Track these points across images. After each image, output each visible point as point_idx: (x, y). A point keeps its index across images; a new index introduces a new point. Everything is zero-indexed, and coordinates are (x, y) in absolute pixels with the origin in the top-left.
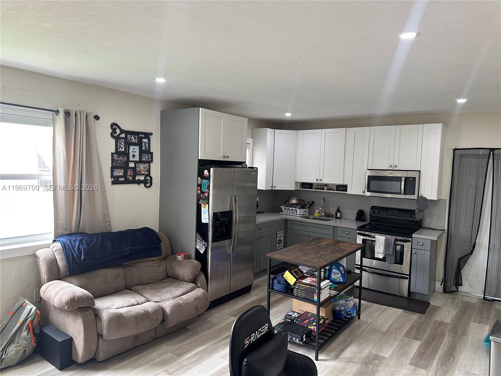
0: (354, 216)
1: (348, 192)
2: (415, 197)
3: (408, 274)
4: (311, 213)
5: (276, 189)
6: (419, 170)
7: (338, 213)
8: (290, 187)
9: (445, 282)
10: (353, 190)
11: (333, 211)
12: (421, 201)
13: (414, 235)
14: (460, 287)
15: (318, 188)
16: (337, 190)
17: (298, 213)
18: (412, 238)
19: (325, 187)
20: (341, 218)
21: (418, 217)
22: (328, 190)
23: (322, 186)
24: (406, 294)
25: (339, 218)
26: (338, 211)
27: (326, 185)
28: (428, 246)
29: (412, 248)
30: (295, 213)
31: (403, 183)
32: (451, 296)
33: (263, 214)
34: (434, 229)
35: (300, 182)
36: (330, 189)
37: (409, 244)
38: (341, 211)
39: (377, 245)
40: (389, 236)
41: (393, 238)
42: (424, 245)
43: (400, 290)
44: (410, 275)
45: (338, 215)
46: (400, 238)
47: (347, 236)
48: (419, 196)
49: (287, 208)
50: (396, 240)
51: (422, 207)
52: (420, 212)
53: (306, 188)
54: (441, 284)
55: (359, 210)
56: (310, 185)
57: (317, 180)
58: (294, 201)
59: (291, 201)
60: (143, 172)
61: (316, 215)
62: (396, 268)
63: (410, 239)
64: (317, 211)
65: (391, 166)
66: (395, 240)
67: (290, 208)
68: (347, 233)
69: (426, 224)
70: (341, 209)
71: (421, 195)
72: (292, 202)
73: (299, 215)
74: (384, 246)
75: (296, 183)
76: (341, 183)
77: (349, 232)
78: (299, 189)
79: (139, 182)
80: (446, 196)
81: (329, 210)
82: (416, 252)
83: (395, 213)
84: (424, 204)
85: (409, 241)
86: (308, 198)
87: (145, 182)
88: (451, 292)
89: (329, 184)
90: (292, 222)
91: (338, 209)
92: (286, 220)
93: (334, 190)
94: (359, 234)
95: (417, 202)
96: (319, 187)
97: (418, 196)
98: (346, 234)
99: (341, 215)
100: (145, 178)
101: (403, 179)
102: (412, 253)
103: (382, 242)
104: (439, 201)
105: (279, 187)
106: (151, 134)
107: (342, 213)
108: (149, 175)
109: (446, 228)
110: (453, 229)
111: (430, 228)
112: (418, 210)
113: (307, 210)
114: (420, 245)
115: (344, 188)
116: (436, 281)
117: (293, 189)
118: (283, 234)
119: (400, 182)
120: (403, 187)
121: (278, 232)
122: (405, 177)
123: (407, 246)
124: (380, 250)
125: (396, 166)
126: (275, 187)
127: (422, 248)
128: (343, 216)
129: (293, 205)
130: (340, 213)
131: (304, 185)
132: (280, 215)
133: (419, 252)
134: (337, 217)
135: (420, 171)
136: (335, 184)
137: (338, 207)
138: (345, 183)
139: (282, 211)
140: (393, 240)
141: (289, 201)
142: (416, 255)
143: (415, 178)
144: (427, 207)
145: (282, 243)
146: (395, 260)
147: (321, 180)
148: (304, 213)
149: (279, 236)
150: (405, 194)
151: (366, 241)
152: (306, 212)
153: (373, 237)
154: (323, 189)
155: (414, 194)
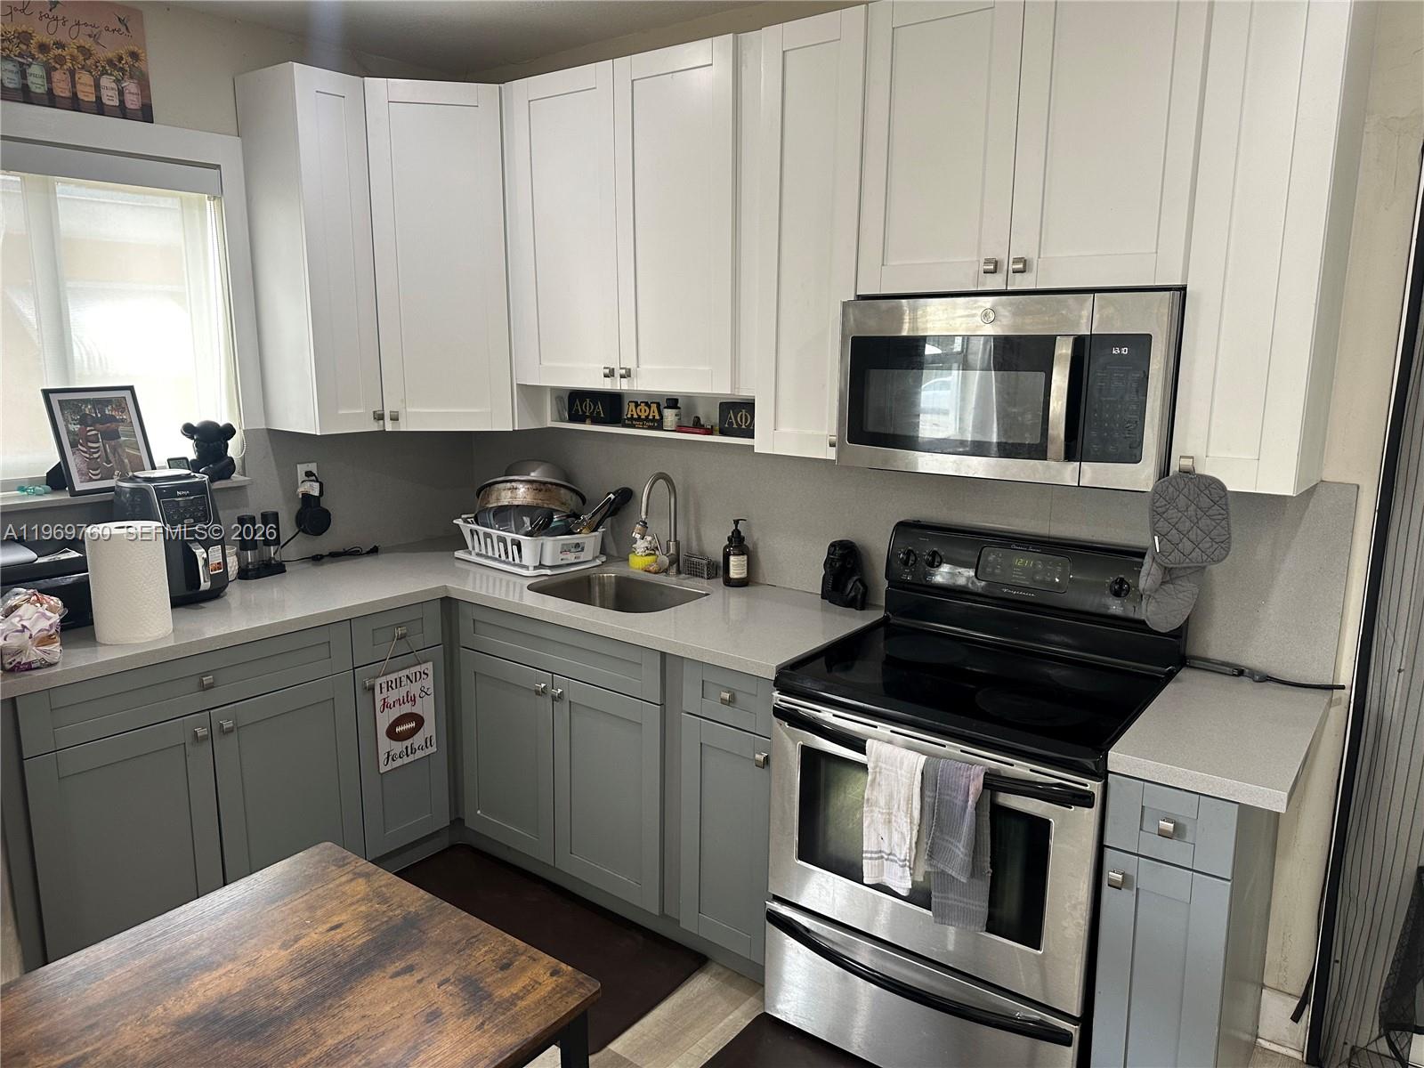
0: (812, 576)
1: (763, 442)
2: (1140, 476)
3: (1075, 1012)
4: (614, 550)
5: (405, 426)
6: (1178, 282)
7: (732, 558)
8: (498, 416)
9: (1318, 997)
10: (782, 429)
12: (1182, 501)
13: (1119, 758)
15: (639, 418)
16: (723, 433)
17: (528, 556)
18: (1102, 774)
19: (670, 416)
20: (757, 584)
21: (1160, 613)
22: (680, 429)
23: (654, 407)
25: (741, 583)
26: (738, 543)
27: (673, 403)
28: (1217, 846)
29: (1101, 848)
30: (517, 561)
31: (1060, 380)
33: (367, 562)
34: (1267, 679)
35: (553, 389)
36: (698, 426)
37: (1089, 815)
38: (755, 545)
39: (876, 803)
40: (953, 748)
41: (975, 764)
42: (1189, 838)
44: (1086, 1021)
45: (737, 567)
46: (1021, 769)
47: (726, 714)
48: (1174, 468)
49: (482, 529)
50: (994, 782)
51: (1187, 546)
52: (1171, 581)
53: (582, 421)
54: (1296, 1017)
55: (833, 545)
56: (605, 407)
57: (610, 374)
58: (520, 494)
59: (494, 497)
61: (639, 562)
63: (1093, 786)
64: (641, 545)
65: (994, 267)
66: (986, 785)
67: (495, 533)
68: (727, 696)
69: (1216, 642)
70: (753, 535)
71: (1187, 463)
72: (498, 500)
73: (536, 568)
74: (916, 814)
75: (529, 393)
76: (722, 388)
77: (739, 697)
78: (550, 424)
80: (1358, 464)
81: (699, 538)
82: (1131, 872)
83: (1023, 569)
84: (1204, 522)
85: (1085, 800)
86: (602, 480)
89: (691, 399)
91: (736, 533)
92: (449, 605)
93: (710, 432)
94: (780, 713)
95: (1156, 514)
96: (643, 417)
97: (1164, 471)
98: (723, 701)
99: (751, 566)
101: (1064, 350)
102: (1106, 890)
103: (904, 791)
104: (1304, 497)
105: (424, 416)
107: (762, 556)
109: (1346, 674)
110: (1395, 685)
111: (1240, 672)
112: (1159, 565)
114: (1163, 834)
115: (743, 415)
116: (1263, 986)
117: (505, 425)
118: (429, 683)
119: (1042, 375)
120: (1058, 405)
121: (383, 680)
122: (1079, 342)
123: (1070, 830)
124: (896, 837)
125: (1024, 266)
126: (395, 418)
127: (1170, 850)
128: (767, 572)
129: (504, 515)
130: (745, 557)
131: (580, 403)
132: (459, 564)
133: (1146, 875)
134: (729, 582)
135: (1182, 290)
136: (706, 398)
137: (736, 522)
138: (744, 393)
139: (464, 546)
140: (976, 785)
141: (485, 490)
142: (1126, 896)
143: (1142, 343)
144: (1225, 545)
145: (429, 729)
146: (989, 907)
147: (627, 375)
148: (571, 558)
149: (393, 695)
150: (1071, 454)
151: (823, 763)
152: (579, 547)
153: (858, 744)
154: (658, 425)
155: (1132, 455)
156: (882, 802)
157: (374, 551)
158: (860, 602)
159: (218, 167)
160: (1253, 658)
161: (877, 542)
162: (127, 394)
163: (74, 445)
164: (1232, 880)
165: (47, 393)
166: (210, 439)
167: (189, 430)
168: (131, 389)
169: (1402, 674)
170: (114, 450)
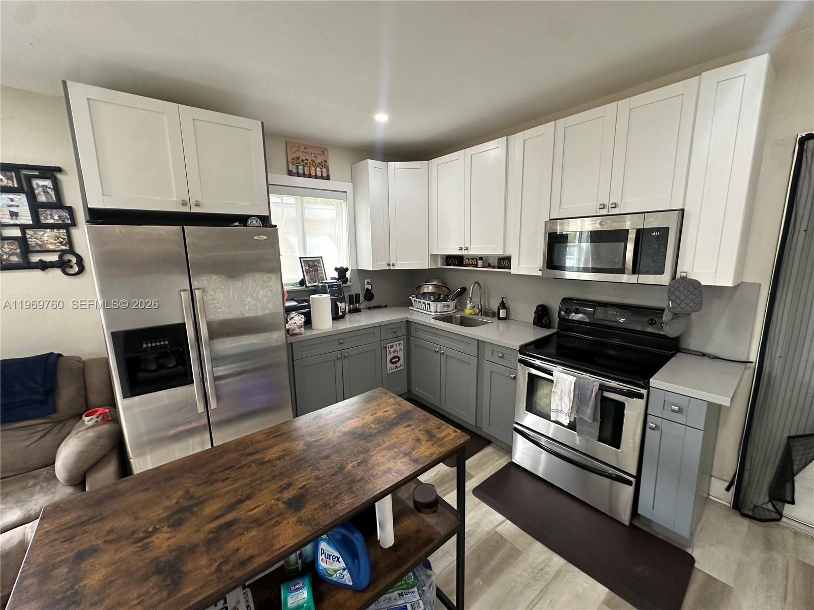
0: (531, 317)
1: (513, 270)
2: (664, 279)
3: (634, 473)
4: (460, 307)
5: (396, 268)
6: (681, 208)
7: (501, 310)
8: (424, 264)
9: (738, 483)
10: (521, 265)
11: (494, 305)
12: (681, 289)
13: (654, 382)
15: (469, 264)
16: (499, 268)
17: (432, 309)
18: (647, 387)
19: (480, 262)
20: (509, 319)
21: (670, 330)
22: (483, 267)
23: (475, 260)
24: (625, 517)
25: (504, 319)
26: (503, 305)
27: (481, 258)
28: (698, 418)
29: (646, 415)
30: (429, 310)
31: (630, 247)
33: (384, 309)
34: (716, 358)
35: (441, 255)
36: (489, 266)
37: (641, 403)
38: (509, 306)
39: (557, 393)
40: (587, 376)
41: (593, 381)
42: (684, 412)
44: (638, 477)
45: (502, 313)
46: (613, 384)
47: (500, 361)
48: (678, 276)
49: (418, 300)
50: (602, 388)
51: (683, 305)
52: (676, 318)
53: (450, 265)
54: (728, 489)
55: (538, 306)
56: (458, 260)
57: (461, 249)
58: (430, 288)
59: (422, 289)
60: (51, 247)
61: (468, 311)
62: (605, 451)
63: (644, 391)
64: (469, 306)
65: (603, 207)
66: (599, 389)
67: (422, 301)
68: (501, 355)
69: (693, 343)
70: (508, 303)
71: (684, 274)
72: (423, 290)
73: (435, 312)
74: (572, 397)
75: (434, 257)
76: (500, 252)
77: (505, 355)
78: (440, 266)
79: (44, 266)
80: (762, 276)
81: (489, 304)
82: (659, 424)
83: (612, 315)
84: (691, 296)
85: (640, 396)
86: (456, 285)
87: (63, 265)
89: (487, 256)
90: (418, 326)
91: (502, 302)
92: (408, 323)
93: (495, 268)
94: (521, 361)
95: (670, 293)
96: (471, 263)
97: (674, 277)
98: (499, 357)
99: (507, 313)
100: (61, 257)
101: (632, 236)
102: (648, 429)
103: (567, 390)
104: (736, 287)
105: (402, 264)
106: (59, 170)
107: (511, 309)
108: (72, 251)
109: (754, 356)
110: (778, 363)
111: (704, 355)
112: (671, 312)
113: (452, 304)
114: (673, 411)
115: (505, 262)
116: (712, 476)
117: (426, 266)
118: (402, 347)
119: (623, 244)
120: (629, 254)
121: (388, 345)
122: (638, 231)
123: (633, 410)
124: (564, 405)
125: (615, 206)
126: (393, 265)
127: (675, 417)
128: (513, 315)
129: (425, 295)
130: (505, 310)
131: (449, 259)
132: (410, 311)
133: (665, 426)
134: (499, 318)
135: (683, 210)
136: (493, 256)
137: (503, 298)
138: (507, 254)
139: (412, 305)
140: (596, 388)
141: (419, 287)
142: (657, 433)
143: (665, 231)
144: (700, 305)
145: (402, 361)
146: (599, 432)
147: (467, 249)
148: (446, 309)
149: (392, 350)
150: (634, 272)
151: (536, 379)
152: (448, 306)
153: (550, 373)
154: (476, 266)
155: (661, 271)
156: (559, 393)
157: (386, 306)
158: (548, 326)
159: (346, 192)
160: (710, 350)
161: (555, 305)
162: (320, 259)
163: (307, 273)
164: (704, 431)
165: (300, 258)
166: (342, 272)
167: (336, 269)
168: (321, 257)
169: (781, 358)
170: (317, 274)
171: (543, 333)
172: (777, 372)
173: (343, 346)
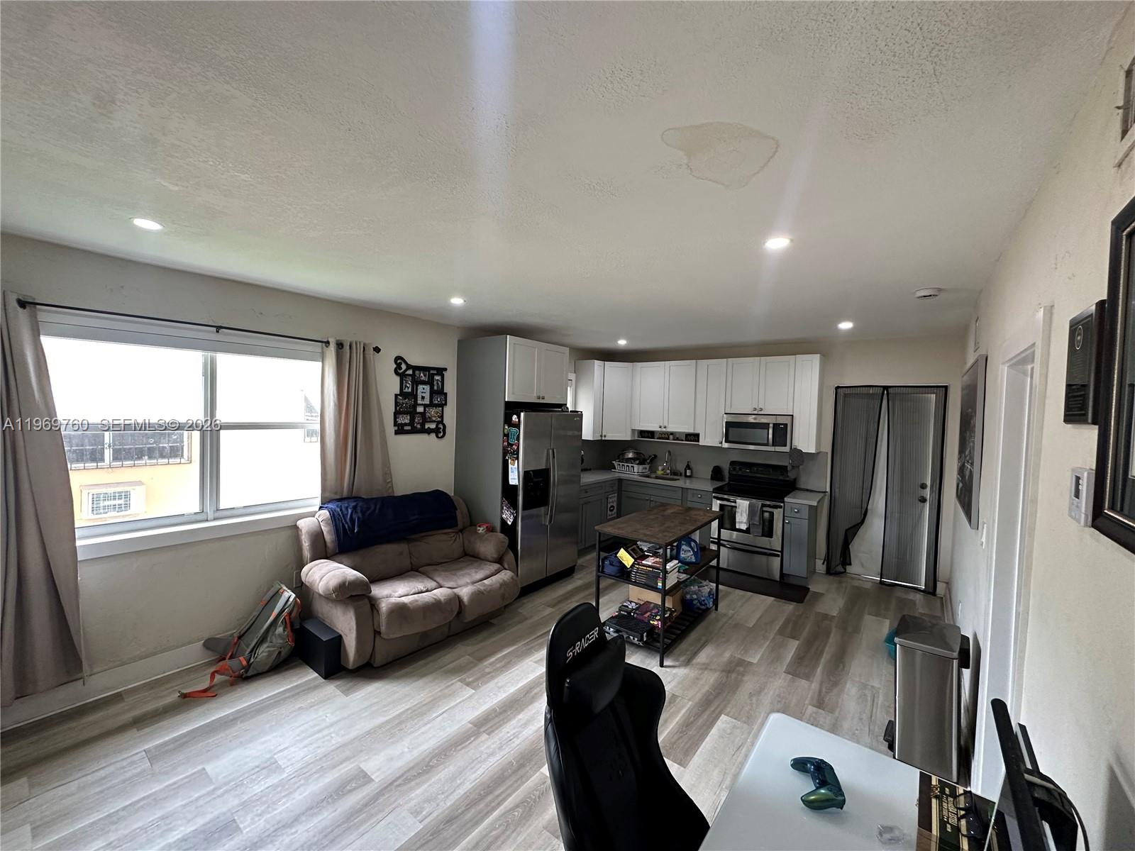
0: (708, 474)
1: (702, 443)
2: (787, 449)
3: (780, 549)
4: (653, 470)
5: (608, 438)
6: (792, 414)
7: (687, 470)
8: (626, 436)
9: (828, 560)
10: (707, 440)
11: (681, 467)
12: (795, 454)
13: (786, 499)
14: (848, 567)
16: (687, 441)
17: (636, 470)
18: (784, 502)
19: (671, 437)
20: (692, 477)
21: (792, 475)
22: (674, 440)
23: (667, 435)
24: (777, 577)
25: (689, 477)
26: (688, 467)
27: (672, 434)
28: (805, 514)
29: (784, 516)
30: (632, 471)
31: (771, 431)
32: (837, 579)
33: (589, 471)
34: (812, 491)
35: (638, 430)
36: (678, 439)
37: (782, 510)
38: (692, 468)
40: (754, 501)
41: (759, 503)
42: (800, 512)
43: (769, 570)
44: (782, 552)
45: (688, 473)
46: (768, 503)
47: (699, 500)
48: (793, 447)
49: (621, 464)
50: (763, 506)
51: (796, 462)
53: (646, 438)
54: (823, 563)
55: (713, 467)
56: (651, 434)
57: (660, 427)
58: (631, 455)
60: (434, 419)
61: (660, 472)
62: (763, 542)
63: (782, 504)
64: (660, 468)
65: (755, 409)
67: (626, 464)
68: (699, 496)
69: (802, 484)
70: (692, 465)
71: (795, 447)
72: (628, 456)
73: (637, 473)
74: (748, 513)
75: (633, 431)
76: (691, 431)
77: (703, 496)
78: (636, 438)
79: (429, 431)
80: (827, 448)
81: (676, 466)
82: (790, 520)
83: (760, 470)
84: (799, 458)
85: (781, 507)
86: (648, 452)
87: (436, 431)
88: (837, 574)
89: (676, 432)
90: (629, 482)
91: (688, 464)
92: (620, 480)
93: (682, 440)
94: (715, 497)
95: (790, 456)
96: (663, 437)
97: (791, 448)
99: (692, 473)
100: (437, 426)
101: (771, 425)
102: (785, 524)
103: (745, 508)
104: (818, 454)
105: (611, 436)
106: (446, 369)
107: (694, 471)
108: (442, 422)
109: (828, 490)
110: (837, 490)
111: (805, 490)
112: (791, 465)
113: (647, 466)
114: (795, 512)
115: (695, 437)
116: (816, 558)
117: (627, 438)
118: (616, 499)
119: (766, 430)
120: (770, 436)
121: (609, 496)
122: (774, 424)
123: (778, 514)
124: (743, 518)
125: (761, 410)
126: (605, 436)
127: (798, 515)
128: (695, 475)
129: (628, 460)
130: (690, 471)
131: (643, 433)
132: (613, 473)
133: (793, 521)
134: (686, 476)
135: (792, 416)
136: (683, 433)
137: (688, 462)
138: (697, 432)
139: (615, 469)
140: (760, 505)
141: (623, 454)
142: (789, 525)
143: (786, 425)
144: (803, 462)
145: (615, 511)
146: (762, 532)
147: (665, 427)
148: (644, 471)
149: (610, 500)
150: (774, 445)
151: (726, 507)
152: (646, 468)
153: (734, 502)
154: (668, 439)
155: (785, 445)
156: (740, 512)
157: (590, 470)
158: (721, 479)
160: (808, 487)
161: (726, 467)
164: (809, 519)
171: (719, 484)
172: (837, 494)
173: (588, 494)
